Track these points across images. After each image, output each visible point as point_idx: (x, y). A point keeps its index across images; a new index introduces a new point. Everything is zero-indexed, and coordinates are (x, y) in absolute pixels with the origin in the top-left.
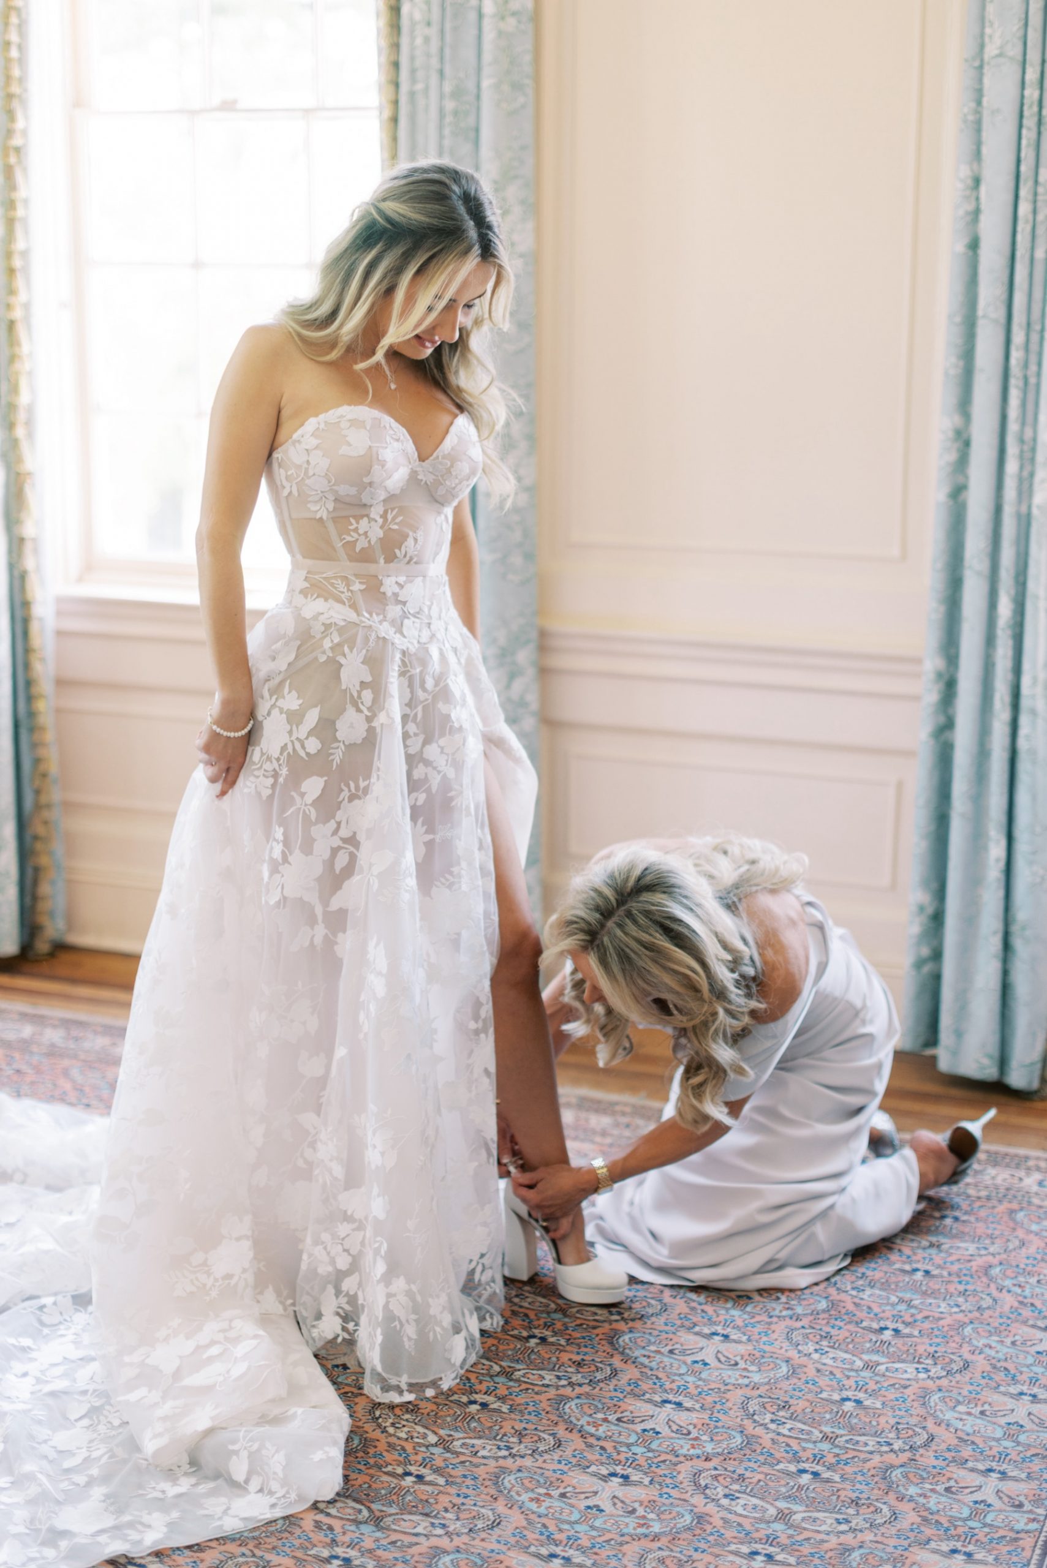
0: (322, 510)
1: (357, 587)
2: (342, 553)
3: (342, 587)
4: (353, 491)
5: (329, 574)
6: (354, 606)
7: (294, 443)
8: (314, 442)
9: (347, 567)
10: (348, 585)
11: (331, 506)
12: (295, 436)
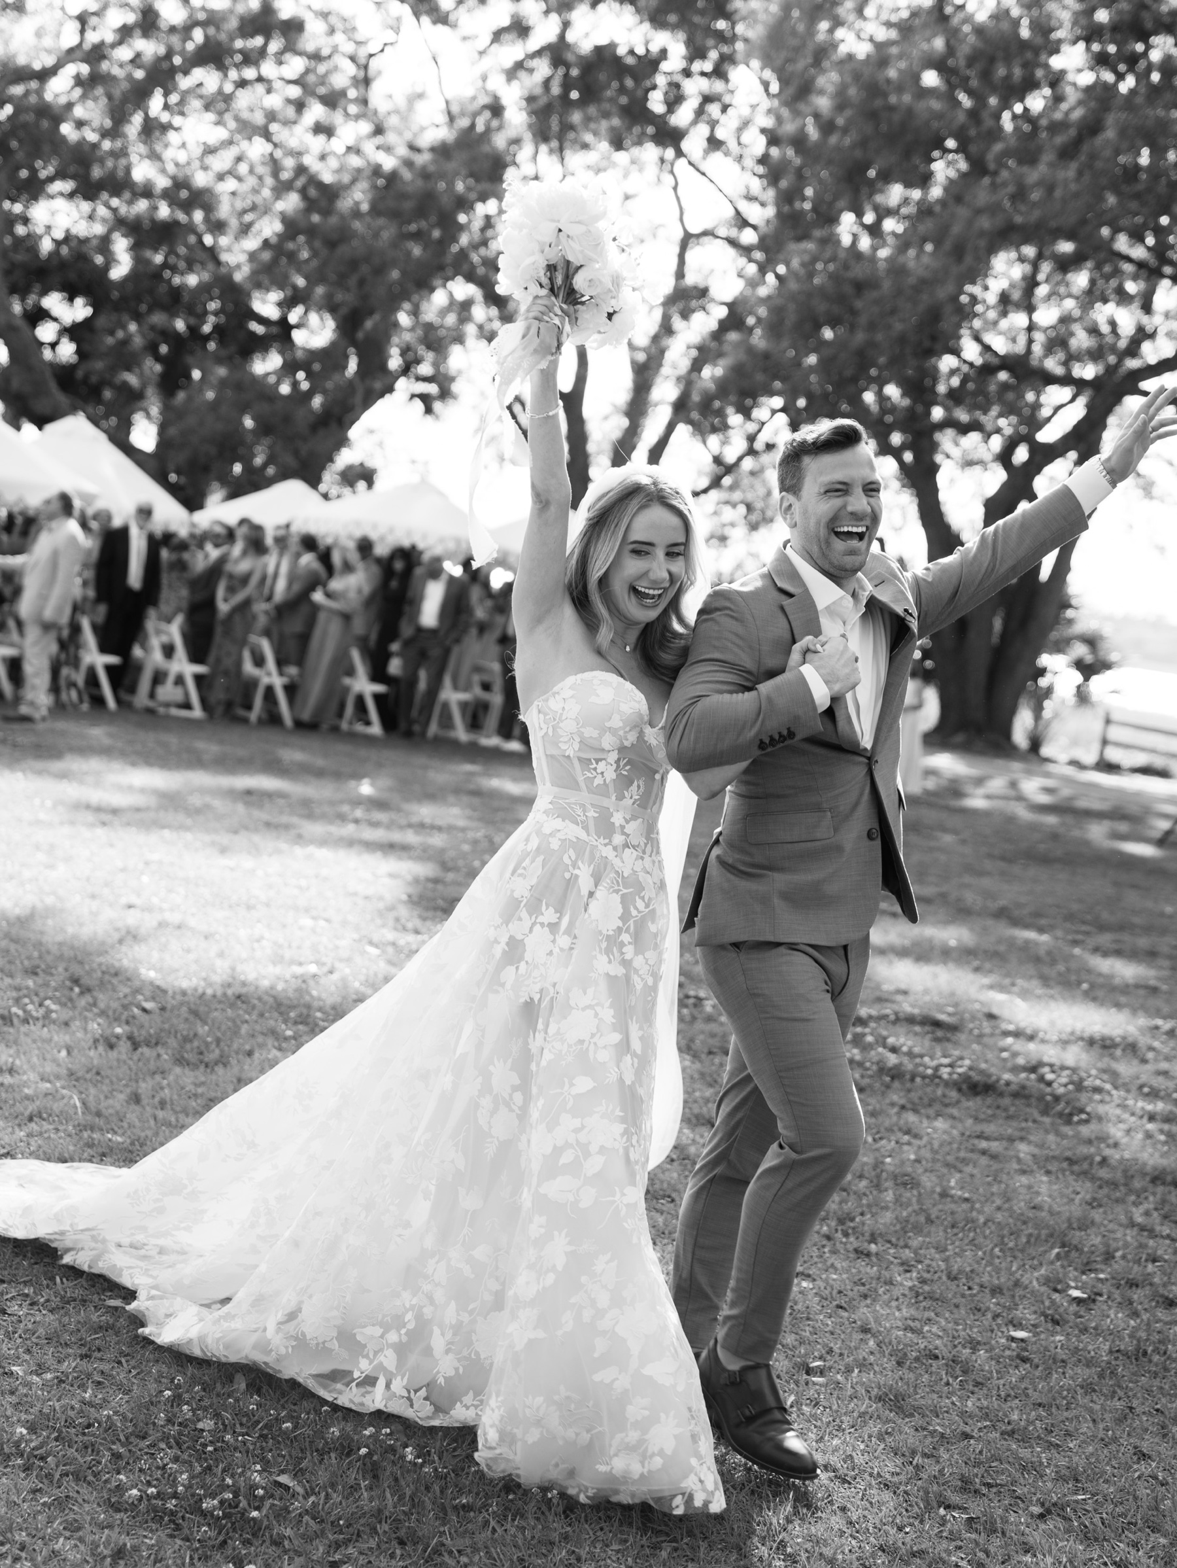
0: (571, 749)
1: (592, 814)
2: (582, 785)
3: (580, 812)
4: (595, 734)
5: (572, 800)
6: (586, 828)
7: (554, 694)
8: (571, 693)
9: (585, 796)
10: (584, 811)
11: (576, 746)
12: (555, 689)
